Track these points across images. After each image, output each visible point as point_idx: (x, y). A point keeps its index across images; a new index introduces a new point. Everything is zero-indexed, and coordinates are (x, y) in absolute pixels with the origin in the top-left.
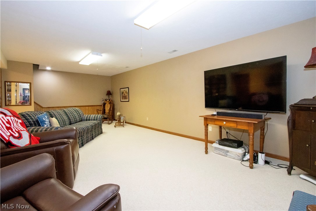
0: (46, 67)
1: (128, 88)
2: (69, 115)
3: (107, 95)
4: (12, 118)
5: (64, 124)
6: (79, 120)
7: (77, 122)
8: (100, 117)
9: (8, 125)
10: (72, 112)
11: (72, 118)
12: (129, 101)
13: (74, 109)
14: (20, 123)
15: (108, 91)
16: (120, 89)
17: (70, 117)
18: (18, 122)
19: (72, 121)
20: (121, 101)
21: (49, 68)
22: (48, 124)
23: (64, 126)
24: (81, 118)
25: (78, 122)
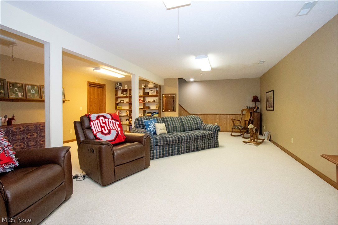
0: (190, 79)
1: (273, 91)
2: (184, 122)
3: (253, 101)
4: (110, 120)
5: (174, 130)
6: (195, 129)
7: (191, 130)
8: (214, 128)
9: (103, 125)
10: (188, 119)
11: (186, 125)
12: (273, 110)
13: (192, 117)
14: (118, 124)
15: (254, 97)
16: (266, 93)
17: (184, 124)
18: (115, 123)
19: (185, 128)
20: (267, 110)
21: (192, 80)
22: (152, 128)
23: (174, 132)
24: (198, 127)
25: (194, 130)
